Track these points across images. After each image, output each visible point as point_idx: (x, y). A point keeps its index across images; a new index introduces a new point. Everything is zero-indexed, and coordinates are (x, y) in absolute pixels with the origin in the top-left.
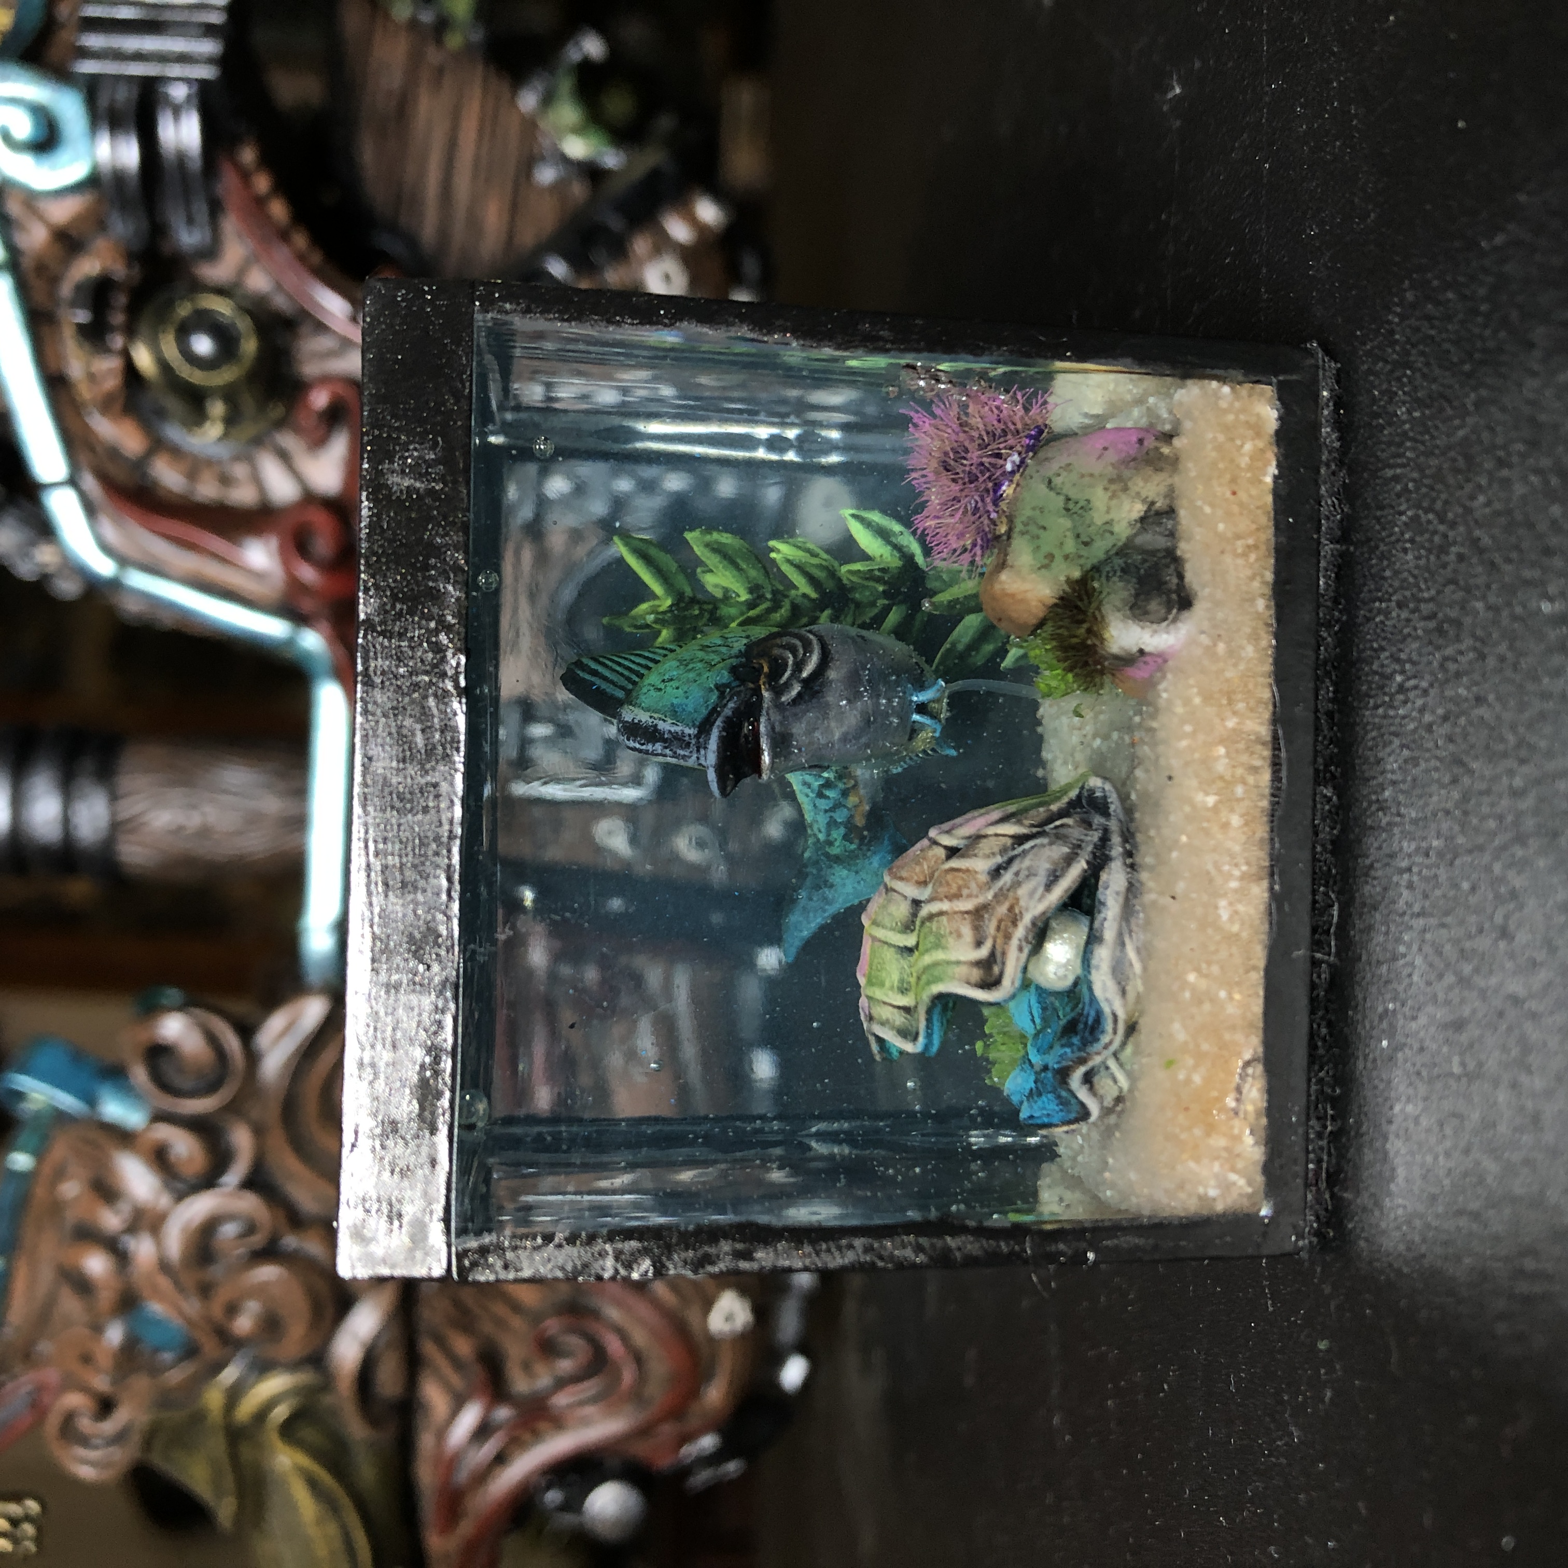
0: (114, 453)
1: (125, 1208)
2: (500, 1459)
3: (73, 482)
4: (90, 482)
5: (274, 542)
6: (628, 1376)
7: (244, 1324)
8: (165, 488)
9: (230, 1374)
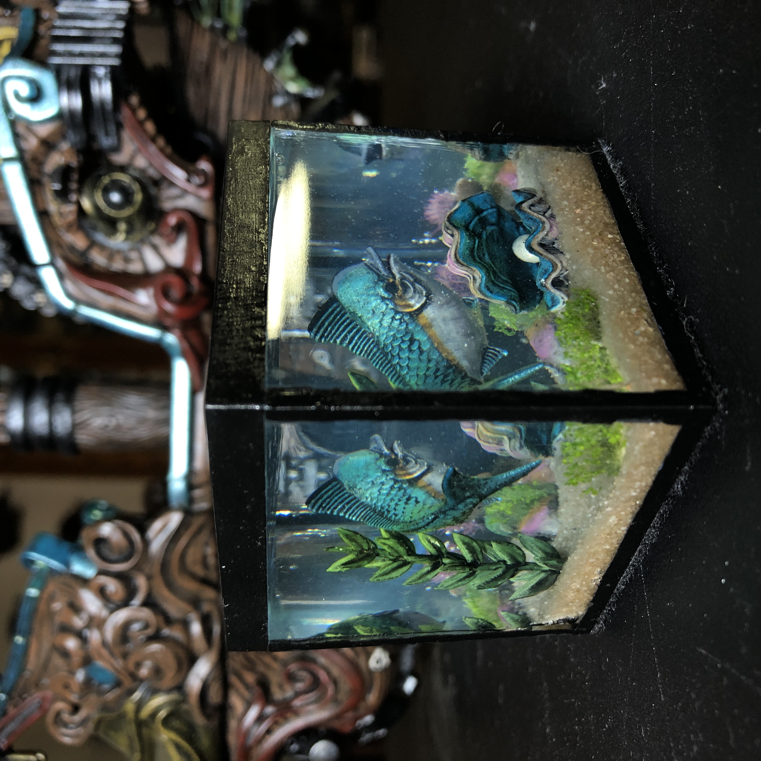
0: (72, 248)
1: (85, 616)
2: (269, 732)
3: (52, 263)
4: (61, 263)
5: (151, 291)
6: (330, 690)
7: (144, 672)
8: (97, 265)
9: (137, 695)
